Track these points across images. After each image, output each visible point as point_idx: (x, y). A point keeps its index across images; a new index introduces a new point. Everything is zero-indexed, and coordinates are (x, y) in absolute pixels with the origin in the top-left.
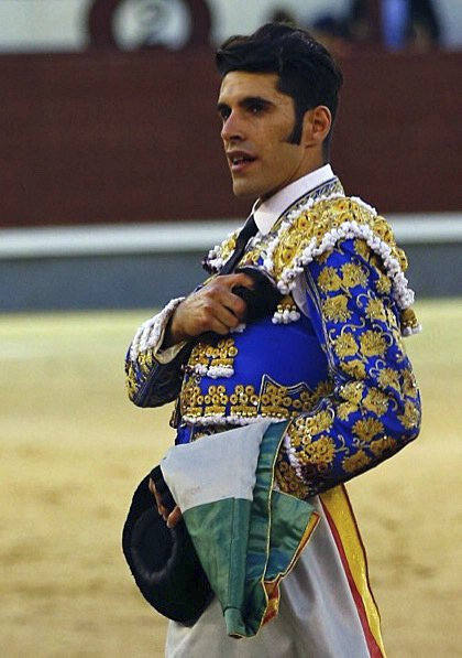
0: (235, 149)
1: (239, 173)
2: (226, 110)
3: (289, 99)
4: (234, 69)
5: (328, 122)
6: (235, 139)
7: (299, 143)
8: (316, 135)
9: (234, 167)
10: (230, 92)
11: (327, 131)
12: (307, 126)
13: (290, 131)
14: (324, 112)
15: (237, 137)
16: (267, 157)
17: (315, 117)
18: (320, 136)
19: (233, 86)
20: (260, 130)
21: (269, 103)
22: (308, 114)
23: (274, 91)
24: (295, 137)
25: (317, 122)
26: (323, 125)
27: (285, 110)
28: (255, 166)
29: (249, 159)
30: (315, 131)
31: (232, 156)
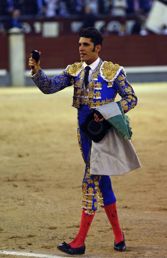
0: (82, 52)
1: (82, 57)
2: (80, 44)
3: (93, 43)
4: (82, 36)
5: (100, 48)
6: (82, 51)
7: (94, 52)
8: (98, 50)
9: (81, 56)
10: (81, 41)
11: (100, 49)
12: (96, 48)
13: (93, 50)
14: (99, 46)
15: (83, 50)
16: (88, 54)
17: (98, 47)
18: (98, 51)
19: (82, 40)
20: (87, 49)
21: (89, 44)
22: (96, 46)
23: (90, 42)
24: (94, 51)
25: (98, 48)
26: (99, 48)
27: (92, 45)
28: (86, 56)
29: (85, 54)
30: (97, 49)
31: (81, 53)
